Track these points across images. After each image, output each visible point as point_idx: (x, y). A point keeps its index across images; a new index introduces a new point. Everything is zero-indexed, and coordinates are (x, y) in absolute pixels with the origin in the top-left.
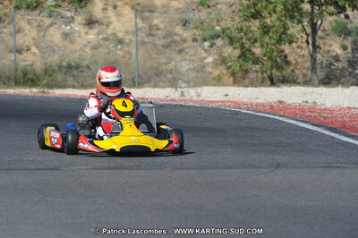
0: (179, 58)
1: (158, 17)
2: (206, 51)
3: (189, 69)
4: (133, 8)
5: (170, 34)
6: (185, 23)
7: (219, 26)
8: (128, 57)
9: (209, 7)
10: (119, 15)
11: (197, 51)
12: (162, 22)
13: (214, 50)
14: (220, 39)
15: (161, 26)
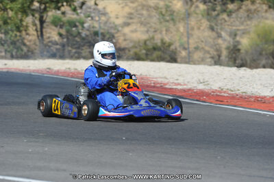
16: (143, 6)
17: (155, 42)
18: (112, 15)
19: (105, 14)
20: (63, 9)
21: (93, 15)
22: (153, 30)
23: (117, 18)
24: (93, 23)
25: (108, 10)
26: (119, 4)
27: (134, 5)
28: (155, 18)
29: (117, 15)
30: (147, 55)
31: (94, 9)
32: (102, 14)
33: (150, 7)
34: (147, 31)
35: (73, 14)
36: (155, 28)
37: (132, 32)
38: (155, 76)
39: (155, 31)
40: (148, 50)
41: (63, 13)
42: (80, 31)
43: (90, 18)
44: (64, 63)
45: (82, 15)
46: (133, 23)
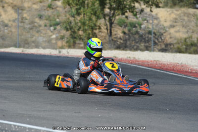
0: (37, 35)
1: (26, 13)
2: (52, 32)
3: (43, 41)
4: (13, 8)
5: (32, 22)
6: (40, 17)
7: (58, 18)
8: (10, 33)
9: (53, 9)
10: (5, 11)
11: (47, 31)
12: (28, 16)
13: (56, 32)
14: (59, 26)
15: (28, 18)
16: (185, 14)
17: (193, 39)
18: (162, 20)
19: (157, 18)
20: (126, 14)
21: (148, 19)
22: (191, 31)
23: (166, 22)
24: (148, 25)
25: (160, 16)
26: (168, 12)
27: (178, 13)
28: (193, 22)
29: (166, 19)
30: (186, 49)
31: (149, 15)
32: (155, 18)
33: (190, 14)
34: (187, 32)
35: (134, 18)
36: (193, 30)
37: (176, 32)
38: (192, 64)
39: (193, 32)
40: (187, 45)
41: (127, 17)
42: (139, 30)
43: (146, 21)
44: (126, 54)
45: (140, 19)
46: (177, 25)
